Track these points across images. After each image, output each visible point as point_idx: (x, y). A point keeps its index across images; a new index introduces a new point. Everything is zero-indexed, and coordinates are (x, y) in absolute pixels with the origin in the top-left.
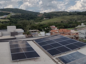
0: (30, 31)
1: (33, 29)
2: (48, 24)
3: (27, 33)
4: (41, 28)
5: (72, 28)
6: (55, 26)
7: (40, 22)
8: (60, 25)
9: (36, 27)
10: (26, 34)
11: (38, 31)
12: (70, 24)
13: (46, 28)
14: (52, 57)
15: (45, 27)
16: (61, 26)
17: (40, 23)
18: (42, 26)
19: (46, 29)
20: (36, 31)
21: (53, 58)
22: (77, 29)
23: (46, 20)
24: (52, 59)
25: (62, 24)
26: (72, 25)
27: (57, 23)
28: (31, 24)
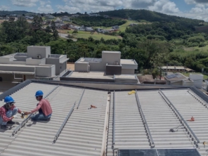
0: (165, 67)
3: (154, 72)
4: (199, 63)
7: (200, 46)
9: (185, 59)
10: (151, 76)
11: (188, 69)
17: (200, 49)
18: (203, 57)
28: (171, 51)
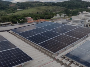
0: (1, 24)
1: (5, 22)
2: (23, 15)
4: (15, 20)
5: (49, 19)
6: (31, 18)
7: (13, 13)
8: (37, 16)
9: (9, 19)
12: (46, 16)
13: (21, 19)
14: (53, 56)
15: (19, 19)
16: (37, 18)
17: (14, 14)
18: (16, 17)
19: (20, 21)
20: (9, 24)
21: (57, 58)
22: (53, 20)
23: (20, 10)
24: (54, 59)
25: (38, 15)
26: (48, 16)
27: (32, 14)
28: (2, 16)
